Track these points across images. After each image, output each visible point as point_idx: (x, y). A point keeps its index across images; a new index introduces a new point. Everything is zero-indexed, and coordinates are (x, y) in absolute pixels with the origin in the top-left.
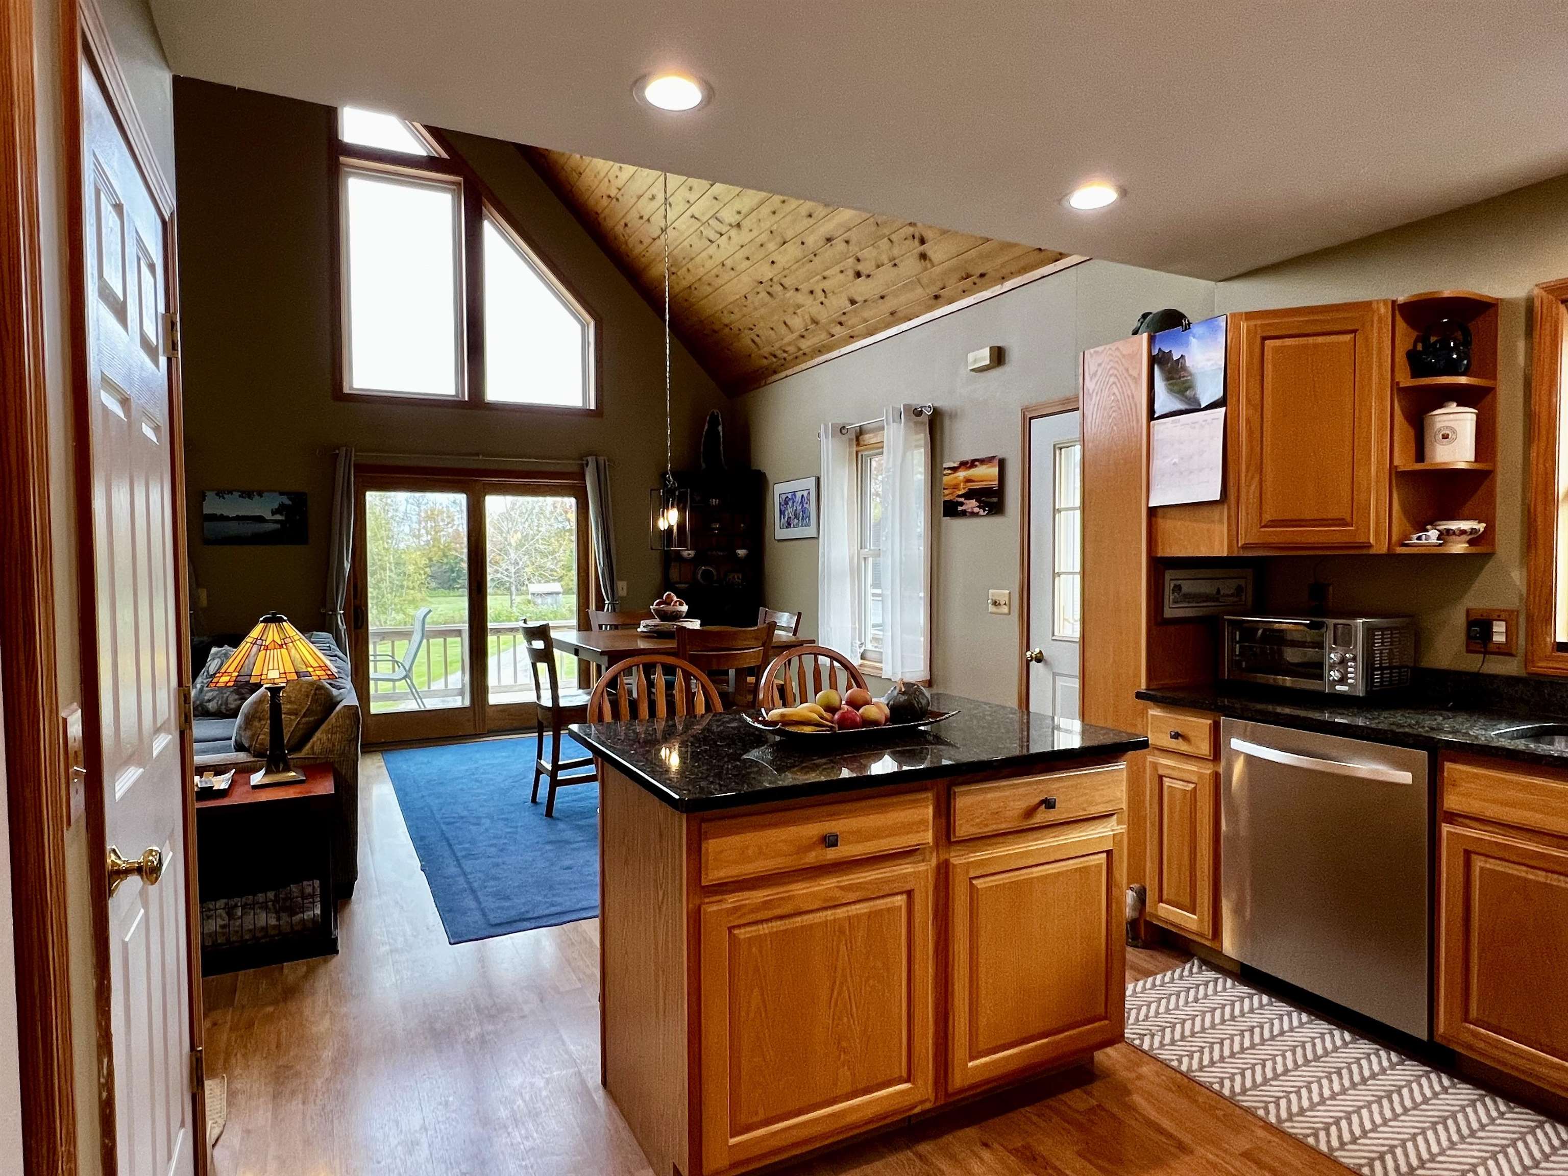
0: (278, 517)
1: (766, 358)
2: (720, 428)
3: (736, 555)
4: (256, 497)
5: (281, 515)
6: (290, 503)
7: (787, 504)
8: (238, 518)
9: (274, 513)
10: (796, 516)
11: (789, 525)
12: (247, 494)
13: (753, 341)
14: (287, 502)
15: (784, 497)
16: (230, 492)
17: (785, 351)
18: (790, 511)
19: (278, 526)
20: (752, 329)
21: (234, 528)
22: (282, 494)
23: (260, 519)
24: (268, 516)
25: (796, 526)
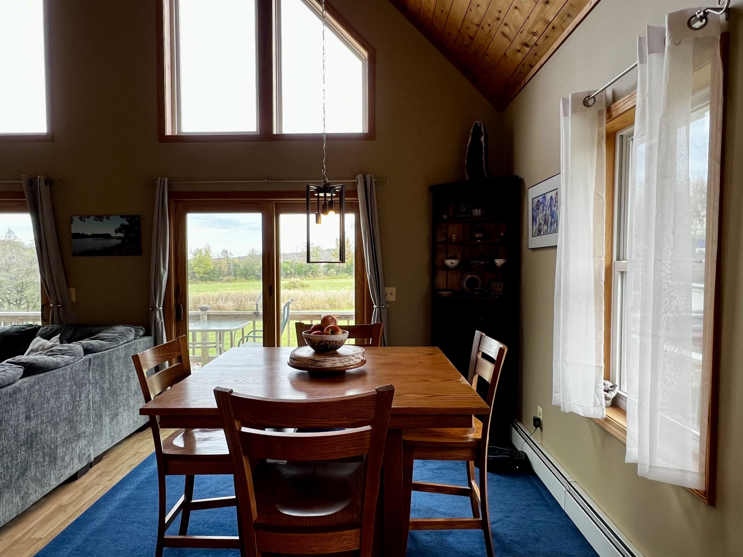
0: (120, 235)
1: (519, 51)
2: (483, 139)
3: (495, 264)
4: (105, 220)
5: (122, 233)
6: (128, 223)
7: (538, 209)
8: (94, 236)
9: (116, 232)
10: (546, 222)
11: (539, 232)
12: (99, 218)
13: (504, 34)
14: (126, 223)
15: (536, 200)
16: (88, 217)
17: (534, 34)
18: (540, 218)
19: (119, 241)
20: (498, 19)
21: (90, 243)
22: (122, 217)
23: (107, 236)
24: (113, 234)
25: (546, 233)
